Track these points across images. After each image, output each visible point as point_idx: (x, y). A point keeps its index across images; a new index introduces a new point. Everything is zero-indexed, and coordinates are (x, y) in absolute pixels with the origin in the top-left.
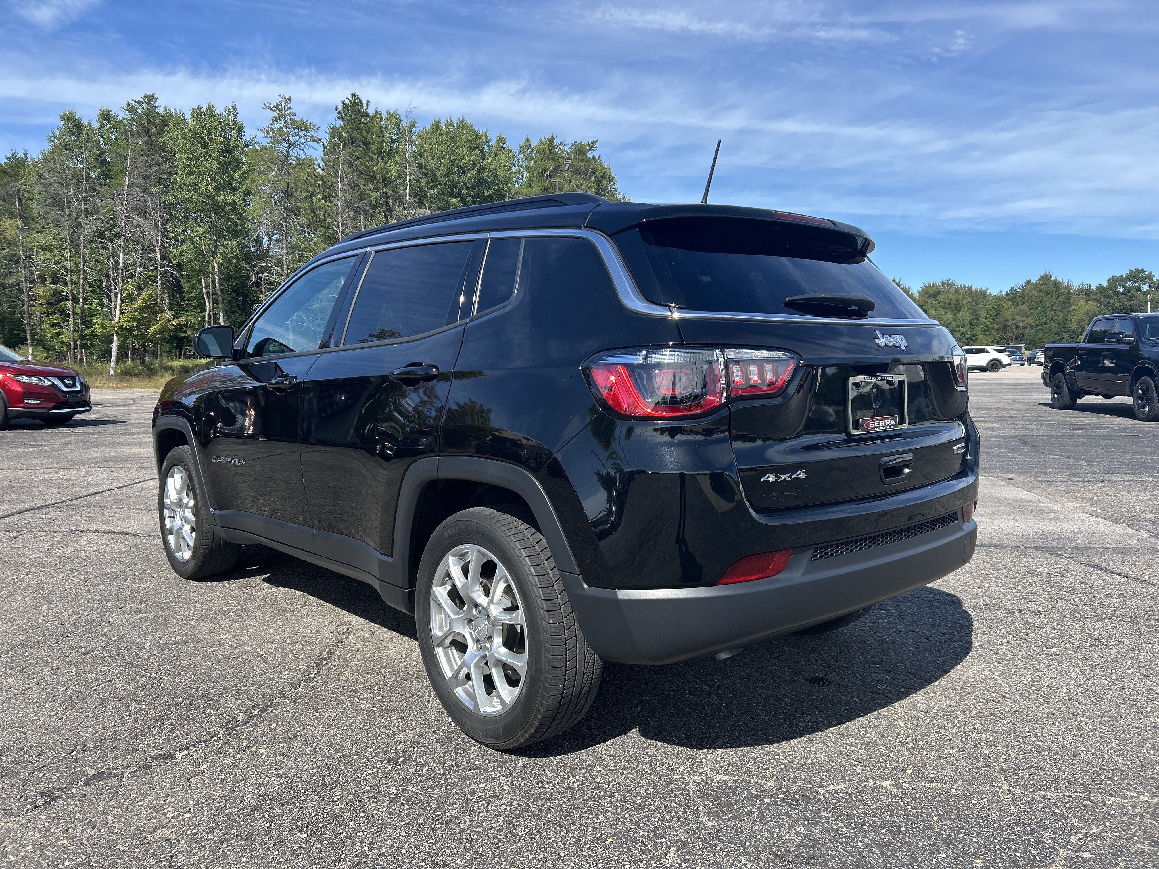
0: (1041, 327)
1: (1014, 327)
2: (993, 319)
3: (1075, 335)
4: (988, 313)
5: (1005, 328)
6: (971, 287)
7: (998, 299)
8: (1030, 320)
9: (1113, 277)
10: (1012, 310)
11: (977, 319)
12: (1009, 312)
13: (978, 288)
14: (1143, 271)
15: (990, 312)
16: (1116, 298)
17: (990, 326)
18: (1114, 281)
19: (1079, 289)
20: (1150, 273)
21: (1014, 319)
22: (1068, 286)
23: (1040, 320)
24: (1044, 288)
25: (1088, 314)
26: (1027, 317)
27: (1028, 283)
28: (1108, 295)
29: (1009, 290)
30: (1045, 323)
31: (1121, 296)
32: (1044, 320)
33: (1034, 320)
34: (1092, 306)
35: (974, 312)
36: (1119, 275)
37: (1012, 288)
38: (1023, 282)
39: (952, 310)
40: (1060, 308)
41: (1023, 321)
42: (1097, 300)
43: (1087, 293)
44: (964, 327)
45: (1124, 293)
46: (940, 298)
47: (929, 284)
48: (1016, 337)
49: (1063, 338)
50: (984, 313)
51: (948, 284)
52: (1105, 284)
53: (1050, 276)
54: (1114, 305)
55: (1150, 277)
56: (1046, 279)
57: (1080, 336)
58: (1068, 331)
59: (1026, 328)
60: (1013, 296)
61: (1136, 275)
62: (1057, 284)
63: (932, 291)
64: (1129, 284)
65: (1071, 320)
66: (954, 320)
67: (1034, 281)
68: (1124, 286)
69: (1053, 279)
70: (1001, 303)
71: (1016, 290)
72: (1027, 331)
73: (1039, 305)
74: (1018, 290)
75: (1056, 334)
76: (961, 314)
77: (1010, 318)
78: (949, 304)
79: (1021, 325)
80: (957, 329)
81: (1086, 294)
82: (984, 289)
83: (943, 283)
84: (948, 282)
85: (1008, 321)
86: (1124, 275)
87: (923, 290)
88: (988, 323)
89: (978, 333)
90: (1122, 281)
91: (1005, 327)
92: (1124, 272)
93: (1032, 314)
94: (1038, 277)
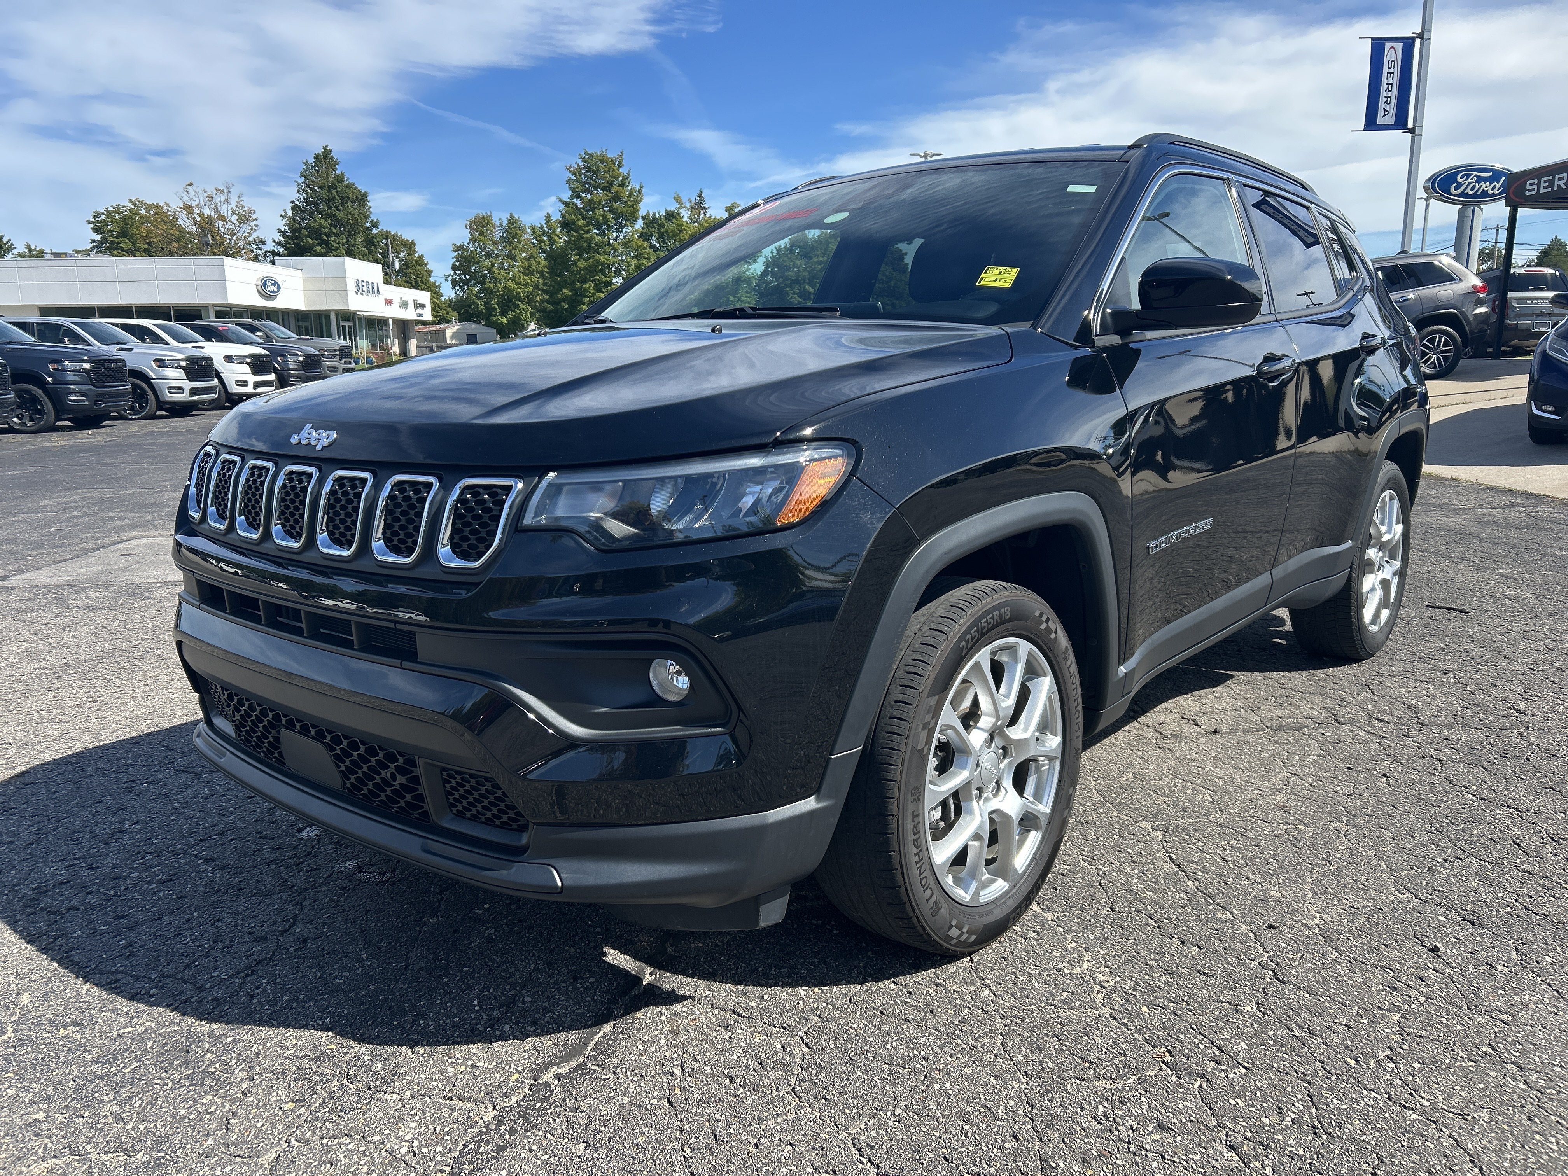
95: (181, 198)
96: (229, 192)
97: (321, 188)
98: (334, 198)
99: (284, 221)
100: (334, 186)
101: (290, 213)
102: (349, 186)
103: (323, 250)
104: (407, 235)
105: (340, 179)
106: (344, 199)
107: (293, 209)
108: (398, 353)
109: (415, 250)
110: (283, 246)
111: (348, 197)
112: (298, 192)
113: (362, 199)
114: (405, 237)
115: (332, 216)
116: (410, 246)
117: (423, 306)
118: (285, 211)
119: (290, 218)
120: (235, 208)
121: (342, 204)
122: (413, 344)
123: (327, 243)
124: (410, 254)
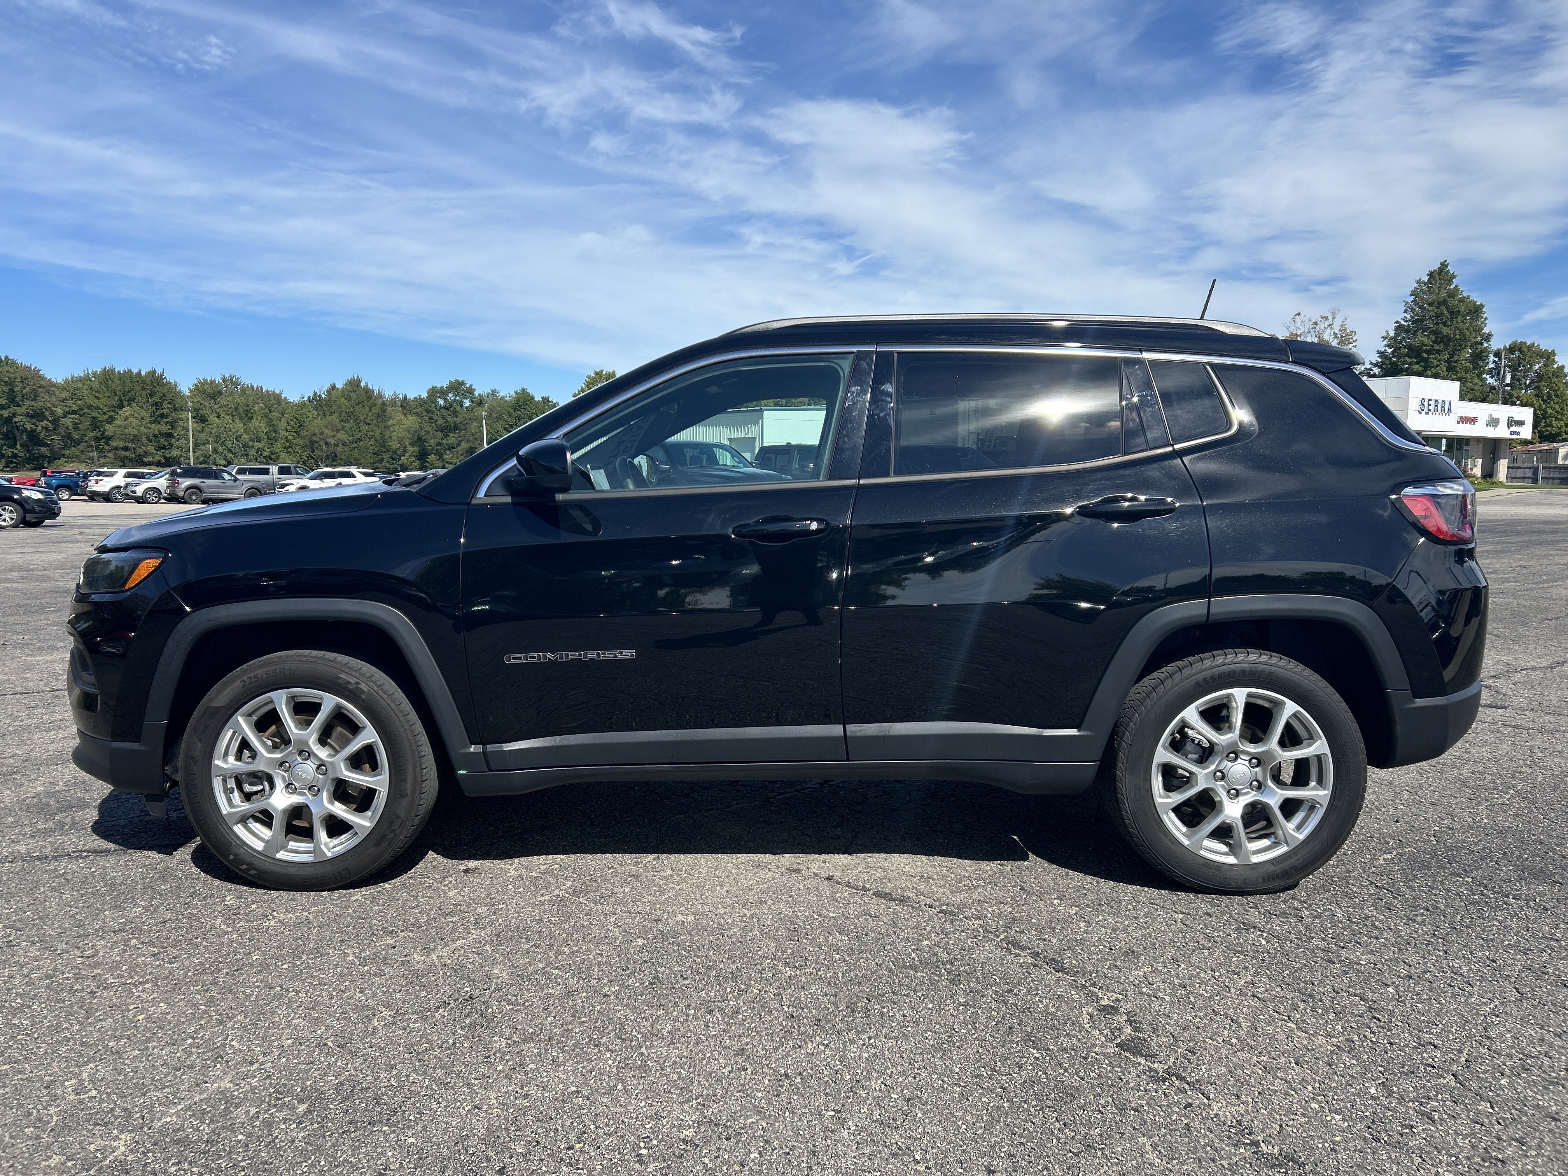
0: (355, 445)
1: (322, 443)
2: (296, 432)
3: (396, 456)
4: (289, 424)
5: (312, 445)
6: (262, 389)
7: (302, 405)
8: (342, 436)
9: (433, 388)
10: (318, 421)
11: (275, 431)
12: (316, 424)
13: (269, 390)
14: (463, 383)
15: (292, 423)
16: (438, 413)
17: (294, 441)
18: (434, 392)
19: (392, 400)
20: (471, 386)
21: (322, 433)
22: (380, 395)
23: (353, 436)
24: (353, 395)
25: (409, 431)
26: (338, 431)
27: (333, 387)
28: (430, 408)
29: (311, 395)
30: (360, 440)
31: (443, 410)
32: (358, 436)
33: (346, 436)
34: (411, 421)
35: (270, 423)
36: (439, 386)
37: (315, 394)
38: (327, 386)
39: (241, 418)
40: (375, 421)
41: (333, 436)
42: (417, 414)
43: (405, 405)
44: (259, 441)
45: (446, 408)
46: (222, 400)
47: (205, 380)
48: (327, 456)
49: (383, 459)
50: (282, 424)
51: (232, 382)
52: (425, 395)
53: (359, 381)
54: (437, 421)
55: (470, 391)
56: (354, 384)
57: (402, 458)
58: (388, 450)
59: (337, 445)
60: (316, 402)
61: (457, 387)
62: (367, 391)
63: (210, 390)
64: (451, 397)
65: (391, 437)
66: (245, 431)
67: (340, 385)
68: (445, 399)
69: (363, 384)
70: (304, 411)
71: (320, 396)
72: (339, 449)
73: (350, 416)
74: (323, 396)
75: (374, 454)
76: (254, 423)
77: (317, 431)
78: (236, 409)
79: (332, 441)
80: (251, 444)
81: (402, 406)
82: (277, 392)
83: (224, 380)
84: (232, 378)
85: (314, 435)
86: (445, 386)
87: (197, 389)
88: (290, 438)
89: (278, 451)
90: (443, 393)
91: (313, 442)
92: (444, 383)
93: (343, 427)
94: (345, 381)
95: (1288, 328)
96: (1334, 318)
97: (1430, 304)
98: (1442, 314)
99: (1385, 342)
100: (1444, 302)
101: (1392, 334)
102: (1462, 300)
103: (1420, 369)
104: (1545, 345)
105: (1453, 294)
106: (1454, 314)
107: (1397, 329)
108: (1479, 476)
109: (1554, 360)
110: (1380, 367)
111: (1459, 312)
112: (1405, 311)
113: (1476, 311)
114: (1543, 347)
115: (1436, 333)
116: (1548, 357)
117: (1521, 423)
118: (1387, 332)
119: (1391, 339)
120: (1337, 332)
121: (1452, 319)
122: (1503, 466)
123: (1426, 360)
124: (1545, 365)
